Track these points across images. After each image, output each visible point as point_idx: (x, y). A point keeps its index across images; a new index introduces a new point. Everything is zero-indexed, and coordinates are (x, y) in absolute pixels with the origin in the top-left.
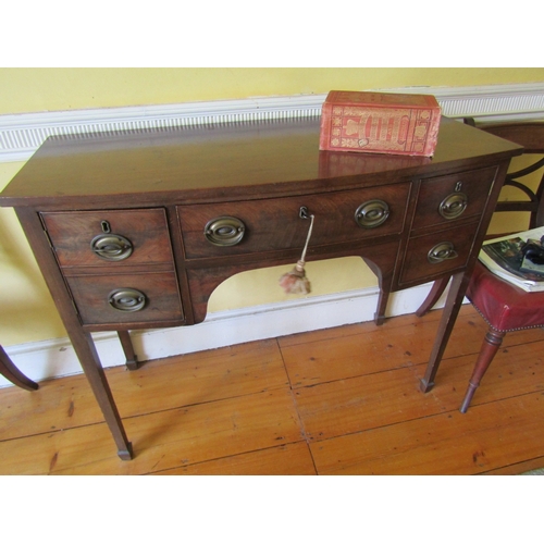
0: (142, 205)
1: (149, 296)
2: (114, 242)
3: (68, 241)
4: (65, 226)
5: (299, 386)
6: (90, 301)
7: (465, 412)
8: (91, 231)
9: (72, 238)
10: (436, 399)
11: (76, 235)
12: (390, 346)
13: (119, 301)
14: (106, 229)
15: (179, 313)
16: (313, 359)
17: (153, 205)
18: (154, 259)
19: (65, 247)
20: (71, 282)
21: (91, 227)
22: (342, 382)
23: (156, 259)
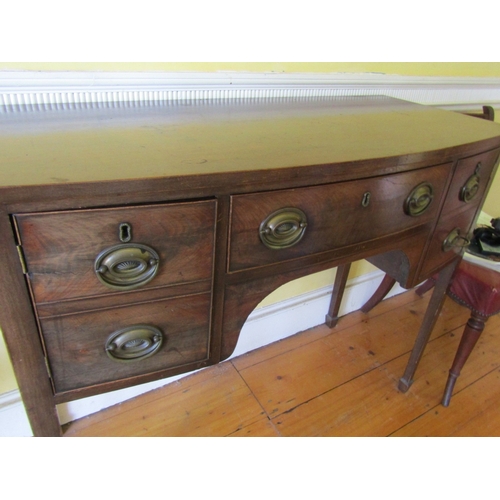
0: (185, 196)
1: (167, 333)
2: (136, 256)
3: (56, 260)
4: (56, 235)
5: (277, 413)
6: (75, 354)
7: (448, 404)
8: (100, 240)
9: (64, 255)
10: (417, 397)
11: (72, 248)
12: (351, 348)
13: (123, 347)
14: (125, 234)
15: (204, 350)
16: (280, 378)
17: (200, 195)
18: (187, 276)
19: (51, 271)
20: (49, 327)
21: (101, 234)
22: (320, 398)
23: (189, 276)
